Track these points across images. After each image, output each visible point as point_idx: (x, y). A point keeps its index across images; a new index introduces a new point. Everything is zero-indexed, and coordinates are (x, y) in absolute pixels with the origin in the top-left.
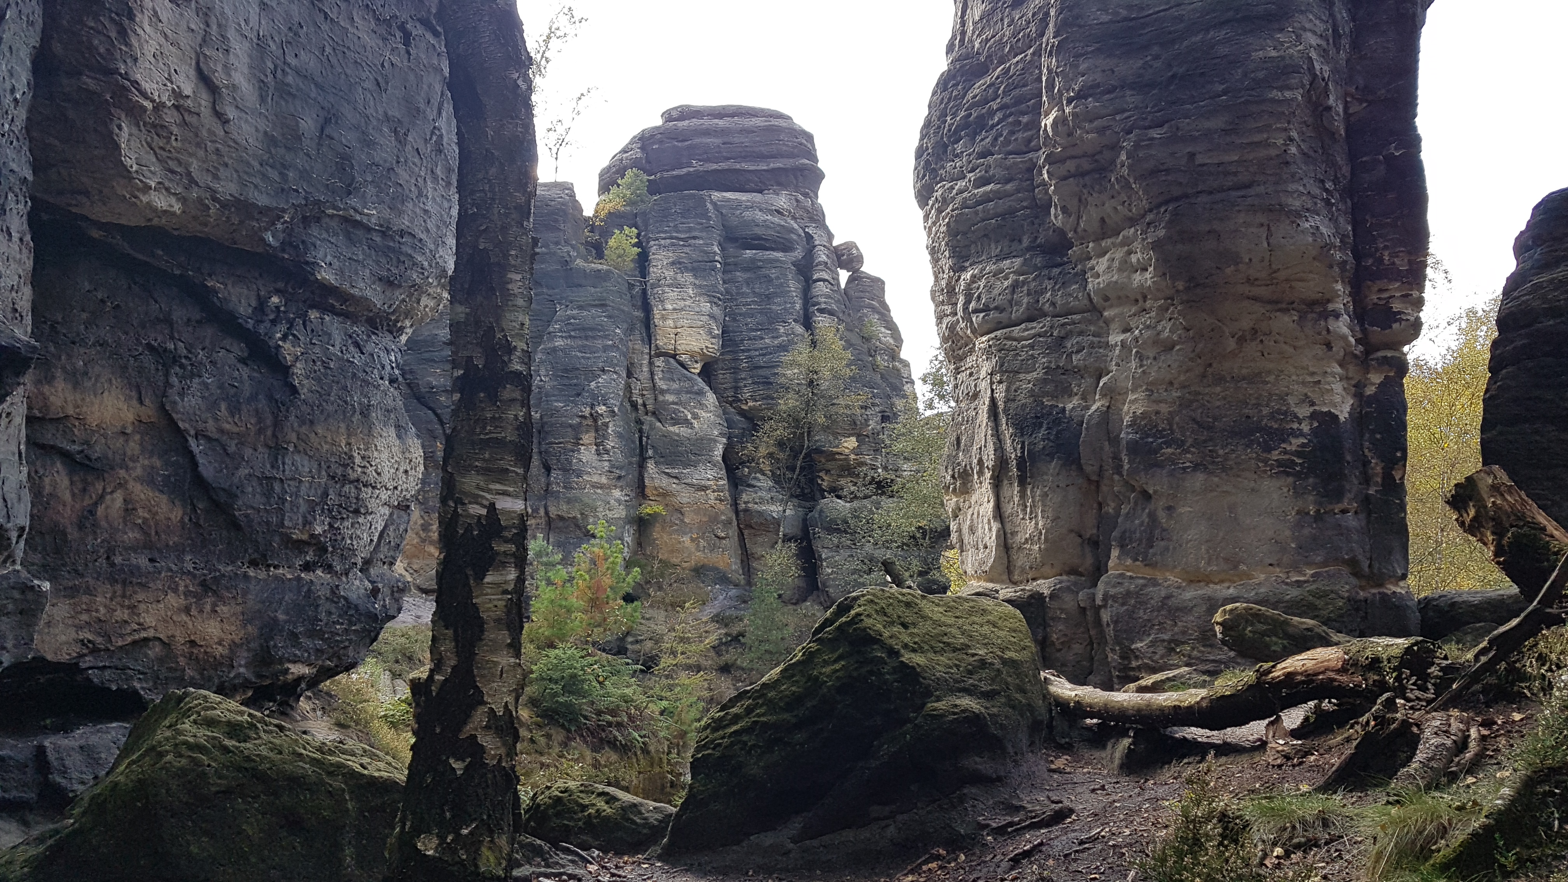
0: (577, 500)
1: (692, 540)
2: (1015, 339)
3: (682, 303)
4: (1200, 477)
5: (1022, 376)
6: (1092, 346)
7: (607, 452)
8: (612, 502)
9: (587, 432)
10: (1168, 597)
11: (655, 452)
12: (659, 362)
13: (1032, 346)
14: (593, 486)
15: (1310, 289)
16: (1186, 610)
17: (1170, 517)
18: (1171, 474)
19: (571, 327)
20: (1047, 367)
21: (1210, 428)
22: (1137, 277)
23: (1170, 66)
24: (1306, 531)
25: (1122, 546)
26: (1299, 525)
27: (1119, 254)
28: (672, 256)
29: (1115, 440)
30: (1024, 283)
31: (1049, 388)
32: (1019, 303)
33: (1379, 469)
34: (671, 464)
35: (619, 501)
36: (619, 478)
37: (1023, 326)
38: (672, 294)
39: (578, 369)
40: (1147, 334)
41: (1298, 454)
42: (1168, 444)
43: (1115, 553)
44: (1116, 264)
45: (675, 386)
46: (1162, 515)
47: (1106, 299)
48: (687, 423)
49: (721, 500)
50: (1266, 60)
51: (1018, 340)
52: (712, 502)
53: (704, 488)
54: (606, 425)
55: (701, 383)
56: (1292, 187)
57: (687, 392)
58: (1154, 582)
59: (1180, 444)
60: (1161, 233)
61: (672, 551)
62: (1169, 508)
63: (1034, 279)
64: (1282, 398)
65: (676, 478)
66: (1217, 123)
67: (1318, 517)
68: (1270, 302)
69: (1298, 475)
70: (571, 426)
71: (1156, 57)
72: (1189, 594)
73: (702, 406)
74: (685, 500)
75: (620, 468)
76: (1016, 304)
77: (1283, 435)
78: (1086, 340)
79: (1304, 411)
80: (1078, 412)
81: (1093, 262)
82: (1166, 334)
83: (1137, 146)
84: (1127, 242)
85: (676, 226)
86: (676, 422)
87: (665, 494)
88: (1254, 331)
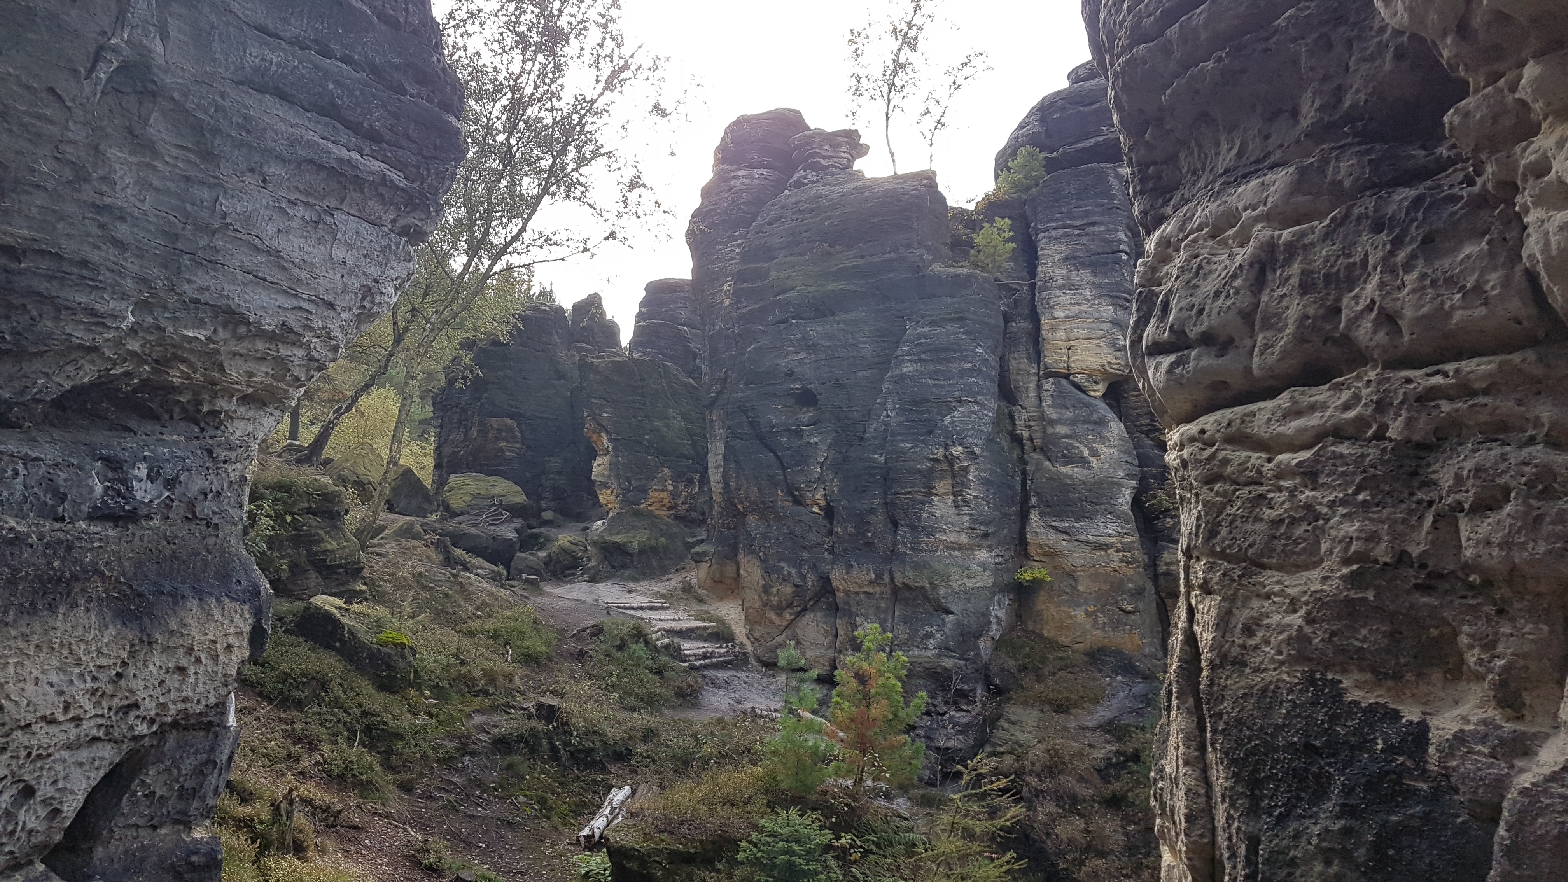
0: (926, 565)
1: (1088, 614)
2: (1259, 445)
3: (1076, 309)
5: (1270, 579)
7: (967, 503)
8: (974, 567)
9: (942, 479)
11: (1040, 500)
12: (1049, 385)
14: (948, 548)
19: (920, 349)
20: (1358, 557)
28: (1064, 249)
32: (1273, 322)
34: (1060, 515)
35: (984, 566)
36: (986, 535)
37: (1283, 399)
38: (1065, 298)
39: (928, 401)
45: (1069, 414)
48: (1083, 462)
49: (1128, 563)
52: (1116, 565)
53: (1104, 547)
54: (966, 470)
55: (1103, 409)
57: (1085, 422)
61: (1061, 628)
63: (1327, 235)
65: (1066, 533)
70: (920, 471)
73: (1103, 439)
74: (1079, 562)
75: (987, 523)
76: (1267, 325)
85: (1070, 211)
86: (1069, 460)
87: (1052, 554)
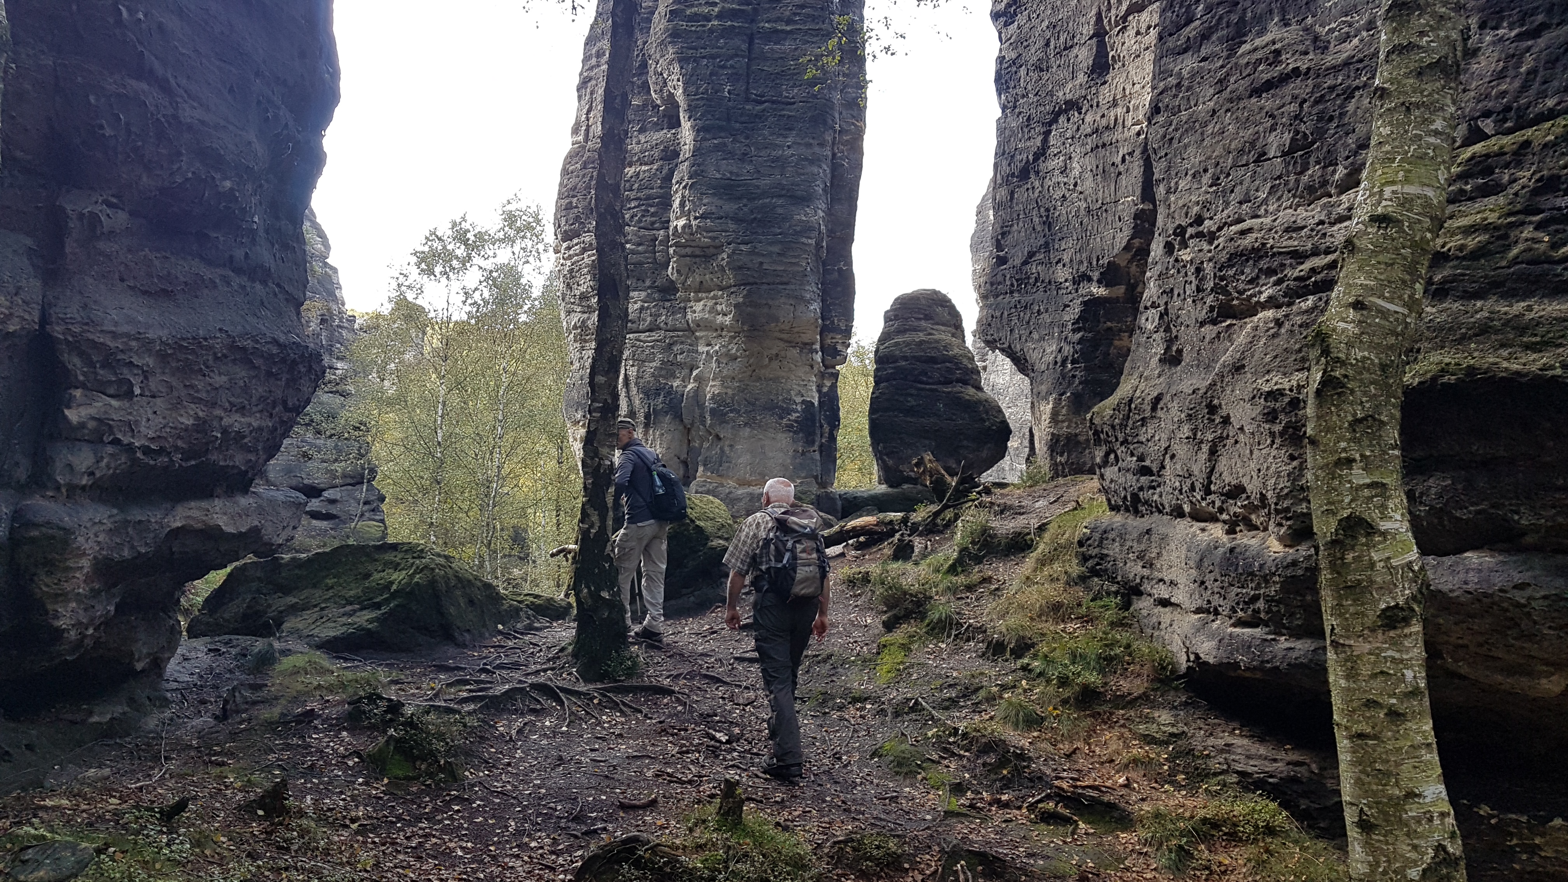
4: (748, 430)
6: (689, 351)
10: (730, 493)
13: (653, 347)
15: (806, 338)
16: (739, 500)
17: (731, 450)
18: (733, 427)
21: (753, 404)
22: (720, 318)
23: (752, 212)
24: (797, 461)
25: (705, 465)
26: (794, 457)
27: (710, 303)
29: (701, 406)
30: (648, 308)
31: (663, 372)
33: (827, 430)
40: (724, 350)
41: (796, 421)
42: (731, 411)
43: (701, 469)
44: (708, 308)
46: (727, 449)
47: (698, 326)
50: (801, 221)
51: (645, 342)
56: (807, 288)
58: (723, 486)
59: (738, 412)
60: (741, 300)
62: (731, 446)
64: (789, 391)
66: (776, 249)
67: (803, 453)
68: (787, 341)
69: (795, 432)
71: (745, 205)
72: (741, 492)
77: (789, 412)
78: (686, 347)
79: (799, 400)
80: (680, 389)
81: (692, 304)
82: (734, 351)
83: (733, 252)
84: (715, 297)
88: (777, 355)
